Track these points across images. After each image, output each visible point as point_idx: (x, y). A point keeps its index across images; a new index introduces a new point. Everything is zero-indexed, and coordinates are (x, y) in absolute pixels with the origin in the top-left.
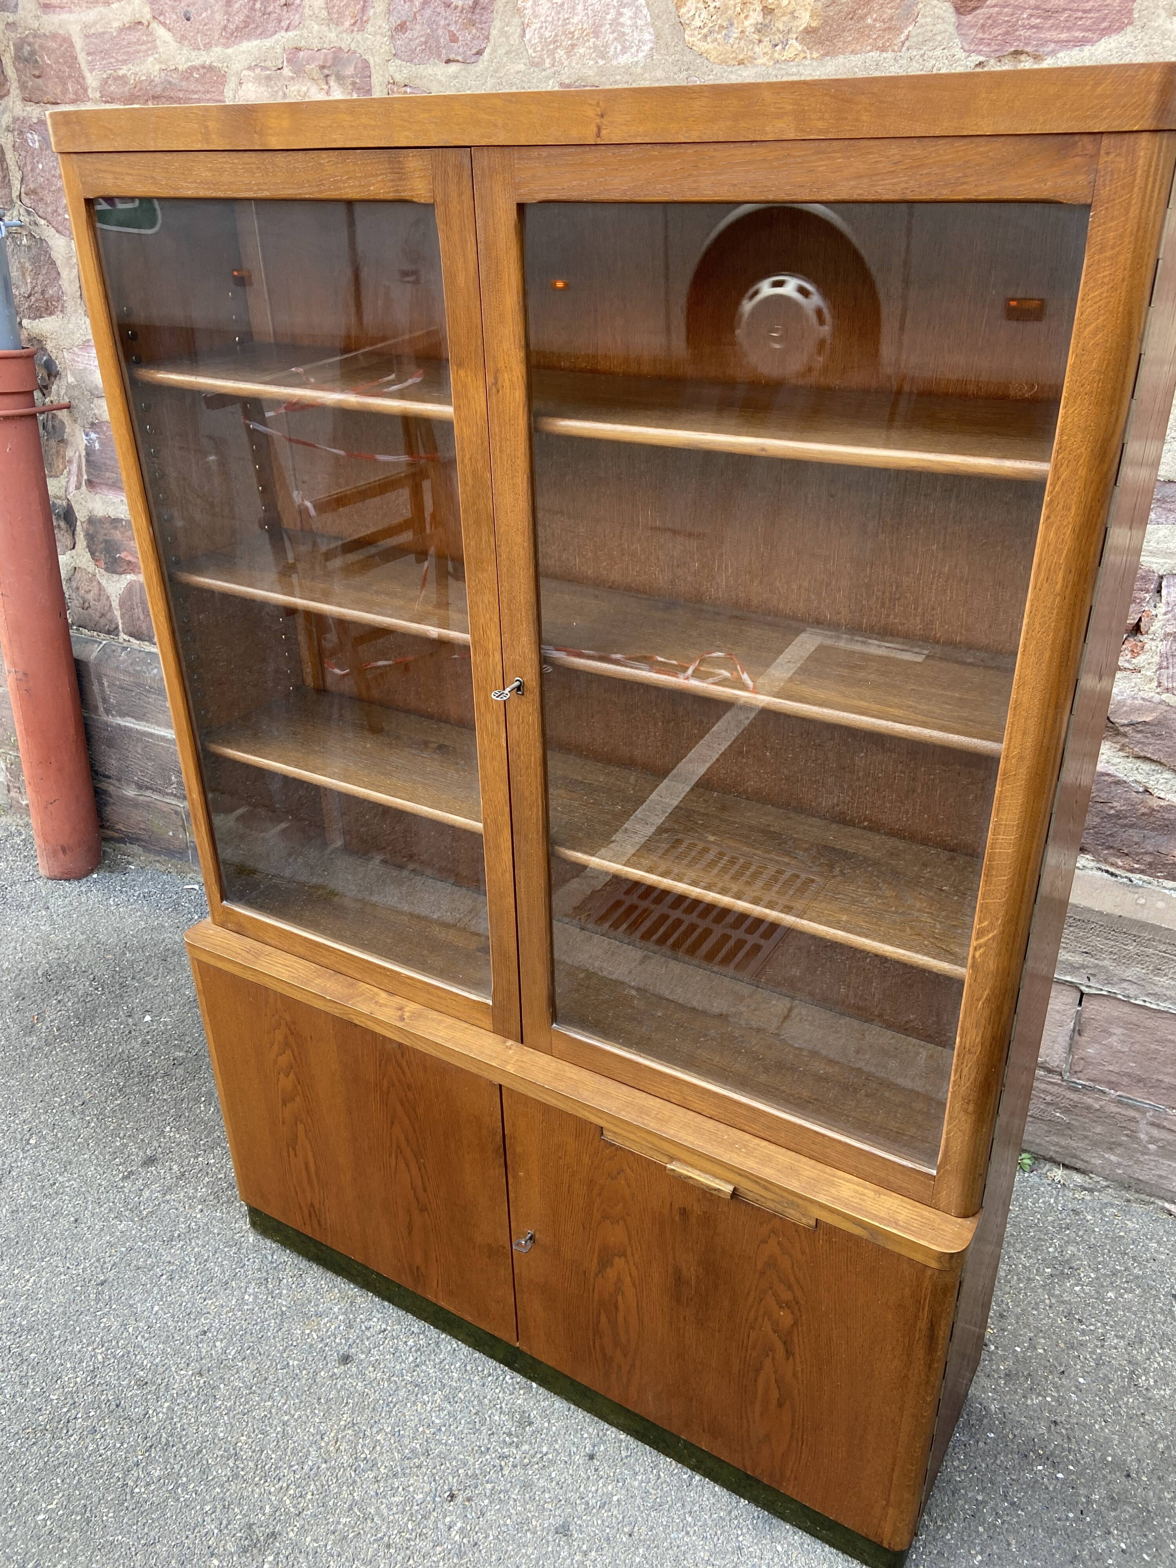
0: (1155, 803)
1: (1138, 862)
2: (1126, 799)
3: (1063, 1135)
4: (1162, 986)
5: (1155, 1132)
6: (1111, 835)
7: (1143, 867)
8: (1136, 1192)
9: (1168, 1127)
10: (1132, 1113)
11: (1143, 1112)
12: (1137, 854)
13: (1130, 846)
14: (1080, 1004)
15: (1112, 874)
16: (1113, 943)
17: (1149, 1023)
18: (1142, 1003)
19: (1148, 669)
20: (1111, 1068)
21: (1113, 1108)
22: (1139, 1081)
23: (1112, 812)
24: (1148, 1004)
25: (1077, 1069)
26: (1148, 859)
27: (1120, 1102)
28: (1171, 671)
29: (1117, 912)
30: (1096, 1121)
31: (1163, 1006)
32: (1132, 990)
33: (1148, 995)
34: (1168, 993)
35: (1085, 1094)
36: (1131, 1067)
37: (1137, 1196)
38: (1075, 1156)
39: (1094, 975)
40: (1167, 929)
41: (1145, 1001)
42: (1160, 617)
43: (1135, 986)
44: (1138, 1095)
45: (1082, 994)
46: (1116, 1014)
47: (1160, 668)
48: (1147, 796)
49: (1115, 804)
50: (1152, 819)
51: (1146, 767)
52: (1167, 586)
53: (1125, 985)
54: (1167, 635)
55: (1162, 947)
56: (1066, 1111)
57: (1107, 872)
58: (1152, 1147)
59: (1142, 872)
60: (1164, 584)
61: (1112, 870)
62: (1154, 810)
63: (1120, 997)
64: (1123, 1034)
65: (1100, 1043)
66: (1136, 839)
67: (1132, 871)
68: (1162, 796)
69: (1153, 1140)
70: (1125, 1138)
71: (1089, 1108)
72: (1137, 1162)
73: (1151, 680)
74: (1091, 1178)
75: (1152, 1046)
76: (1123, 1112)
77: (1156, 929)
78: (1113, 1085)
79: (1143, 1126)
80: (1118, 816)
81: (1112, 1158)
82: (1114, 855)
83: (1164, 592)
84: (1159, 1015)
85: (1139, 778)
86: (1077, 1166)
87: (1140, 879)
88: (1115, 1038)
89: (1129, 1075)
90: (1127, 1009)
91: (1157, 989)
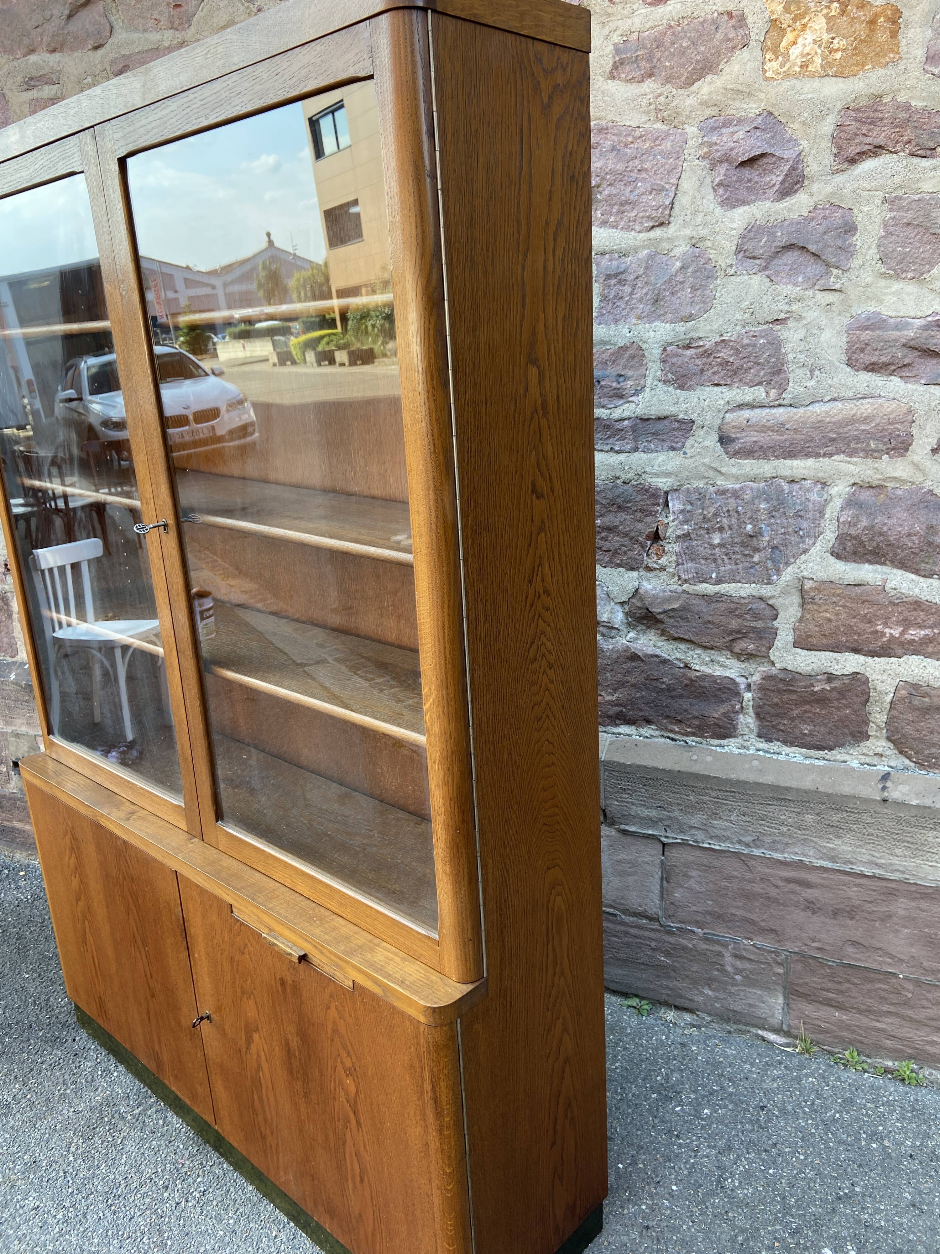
0: (692, 675)
1: (689, 727)
2: (672, 674)
3: (670, 977)
4: (720, 829)
5: (739, 964)
6: (667, 706)
7: (694, 730)
8: (735, 1023)
9: (747, 956)
10: (718, 948)
11: (725, 945)
12: (688, 719)
13: (681, 714)
14: (663, 854)
15: (673, 739)
16: (678, 796)
17: (716, 863)
18: (707, 846)
19: (670, 567)
20: (695, 908)
21: (703, 946)
22: (719, 918)
23: (664, 686)
24: (712, 846)
25: (670, 913)
26: (696, 722)
27: (707, 939)
28: (685, 566)
29: (677, 768)
30: (692, 960)
31: (724, 846)
32: (700, 836)
33: (712, 837)
34: (724, 834)
35: (679, 936)
36: (710, 905)
37: (735, 1027)
38: (681, 997)
39: (669, 826)
40: (715, 777)
41: (710, 844)
42: (671, 524)
43: (700, 832)
44: (721, 932)
45: (664, 845)
46: (691, 858)
47: (678, 565)
48: (687, 670)
49: (665, 679)
50: (693, 689)
51: (683, 646)
52: (672, 500)
53: (693, 832)
54: (678, 537)
55: (713, 794)
56: (668, 954)
57: (669, 738)
58: (738, 977)
59: (694, 734)
60: (669, 498)
61: (672, 735)
62: (693, 681)
63: (691, 842)
64: (699, 876)
65: (682, 887)
66: (685, 707)
67: (687, 734)
68: (697, 668)
69: (738, 971)
70: (716, 973)
71: (684, 948)
72: (731, 994)
73: (674, 575)
74: (698, 1016)
75: (722, 884)
76: (711, 948)
77: (707, 778)
78: (698, 924)
79: (728, 959)
80: (670, 689)
81: (710, 993)
82: (671, 723)
83: (670, 505)
84: (723, 855)
85: (679, 656)
86: (686, 1006)
87: (693, 741)
88: (693, 880)
89: (709, 913)
90: (698, 853)
91: (718, 832)
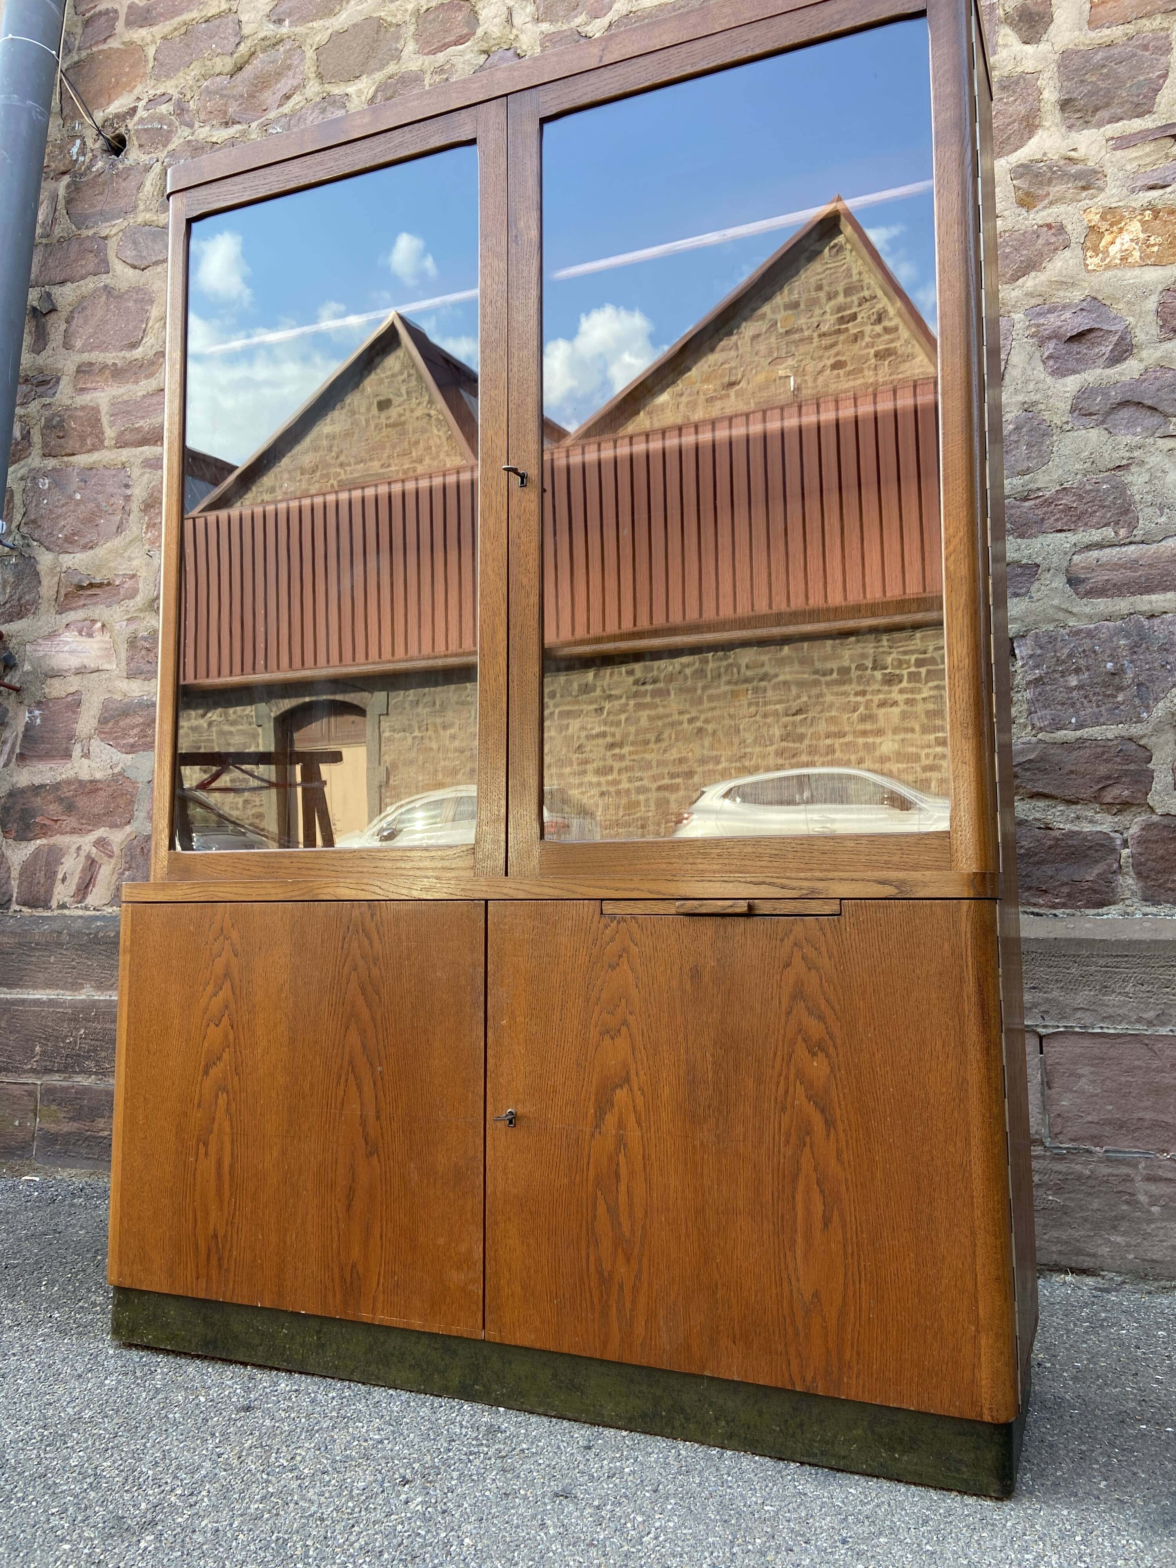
0: (1056, 833)
1: (1057, 896)
2: (1031, 837)
3: (1062, 1225)
4: (1114, 1006)
5: (1153, 1188)
6: (1027, 876)
7: (1063, 900)
8: (1155, 1280)
9: (1165, 1176)
10: (1124, 1170)
11: (1133, 1164)
12: (1055, 888)
13: (1046, 882)
14: (1041, 1053)
15: (1038, 914)
16: (1055, 970)
17: (1113, 1052)
18: (1099, 1031)
19: (1020, 718)
20: (1089, 1118)
21: (1104, 1170)
22: (1121, 1127)
23: (1022, 851)
24: (1106, 1031)
25: (1057, 1130)
26: (1066, 890)
27: (1109, 1160)
28: (1039, 714)
29: (1052, 936)
30: (1090, 1194)
31: (1120, 1028)
32: (1088, 1019)
33: (1104, 1019)
34: (1121, 1012)
35: (1072, 1161)
36: (1110, 1111)
37: (1156, 1284)
38: (1079, 1252)
39: (1046, 1012)
40: (1101, 941)
41: (1102, 1028)
42: (1019, 671)
43: (1088, 1013)
44: (1126, 1146)
45: (1041, 1038)
46: (1078, 1051)
47: (1030, 713)
48: (1048, 831)
49: (1023, 843)
50: (1058, 850)
51: (1041, 804)
52: (1019, 646)
53: (1079, 1014)
54: (1029, 683)
55: (1102, 962)
56: (1059, 1189)
57: (1033, 913)
58: (1155, 1209)
59: (1064, 905)
60: (1015, 645)
61: (1036, 910)
62: (1058, 840)
63: (1077, 1029)
64: (1091, 1073)
65: (1071, 1091)
66: (1050, 873)
67: (1054, 906)
68: (1061, 826)
69: (1154, 1200)
70: (1125, 1207)
71: (1079, 1177)
72: (1146, 1236)
73: (1025, 726)
74: (1103, 1277)
75: (1123, 1079)
76: (1116, 1172)
77: (1092, 943)
78: (1097, 1140)
79: (1139, 1184)
80: (1029, 854)
81: (1119, 1239)
82: (1034, 896)
83: (1017, 651)
84: (1119, 1041)
85: (1038, 815)
86: (1085, 1265)
87: (1064, 913)
88: (1084, 1080)
89: (1108, 1122)
90: (1087, 1042)
91: (1110, 1011)
